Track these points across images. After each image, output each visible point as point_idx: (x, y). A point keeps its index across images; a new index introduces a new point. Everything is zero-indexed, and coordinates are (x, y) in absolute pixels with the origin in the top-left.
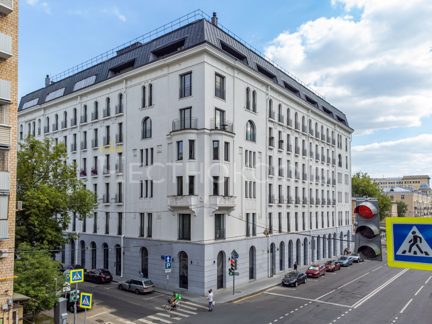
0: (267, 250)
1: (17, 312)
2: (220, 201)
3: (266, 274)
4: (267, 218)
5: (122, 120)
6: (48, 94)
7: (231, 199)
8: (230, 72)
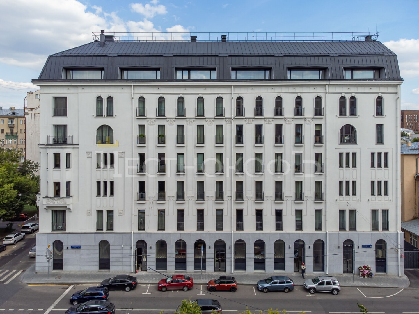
0: (130, 247)
2: (47, 202)
3: (127, 269)
4: (132, 215)
7: (61, 199)
8: (72, 90)
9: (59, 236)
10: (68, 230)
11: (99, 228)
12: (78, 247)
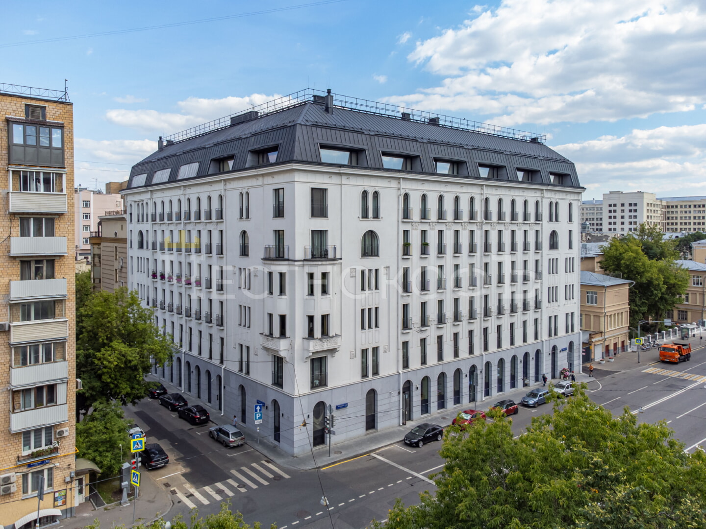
0: (397, 392)
1: (84, 478)
2: (315, 346)
3: (395, 422)
4: (398, 349)
5: (222, 227)
6: (156, 172)
7: (331, 339)
8: (335, 180)
9: (322, 395)
10: (331, 384)
11: (365, 375)
12: (345, 406)
